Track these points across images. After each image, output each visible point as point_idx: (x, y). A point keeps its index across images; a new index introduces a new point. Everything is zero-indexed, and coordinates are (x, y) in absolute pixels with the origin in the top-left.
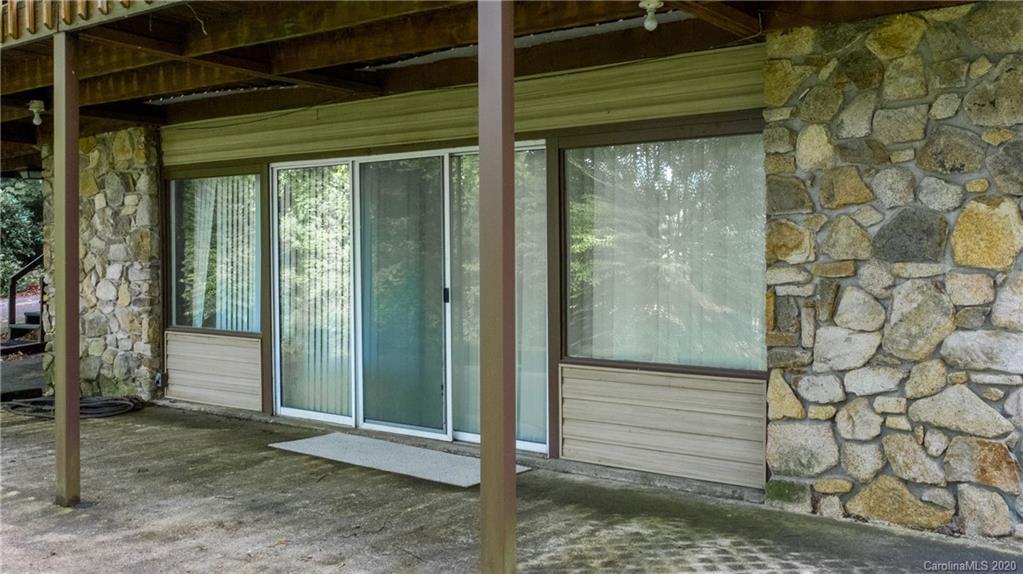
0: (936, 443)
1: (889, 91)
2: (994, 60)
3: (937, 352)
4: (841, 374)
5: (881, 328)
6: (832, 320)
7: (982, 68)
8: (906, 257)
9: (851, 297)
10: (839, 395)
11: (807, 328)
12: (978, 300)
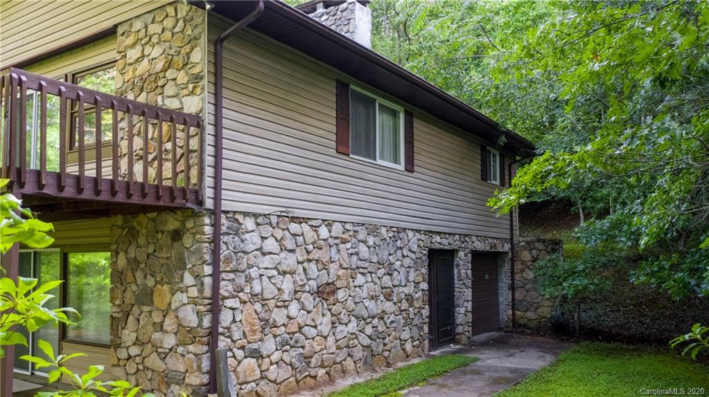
0: (149, 374)
1: (139, 241)
2: (163, 232)
3: (150, 340)
5: (137, 331)
6: (126, 327)
7: (160, 236)
8: (143, 304)
9: (131, 318)
10: (127, 356)
11: (120, 329)
12: (159, 321)
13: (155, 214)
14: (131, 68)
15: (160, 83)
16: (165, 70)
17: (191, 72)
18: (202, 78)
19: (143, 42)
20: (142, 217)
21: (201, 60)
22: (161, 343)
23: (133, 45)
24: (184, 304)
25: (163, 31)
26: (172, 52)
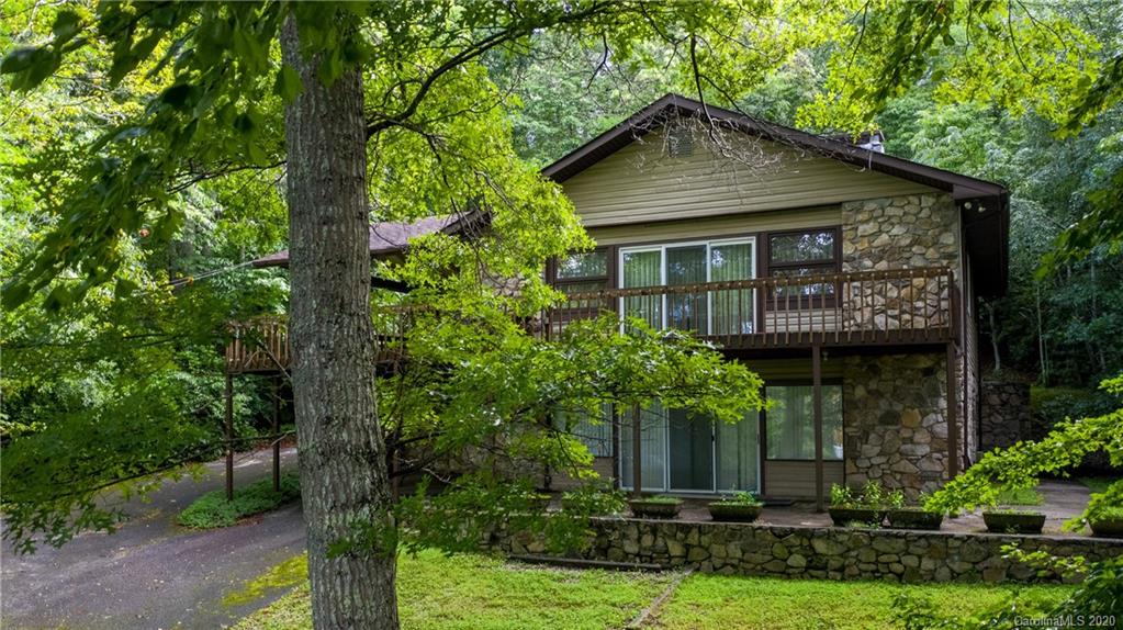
0: (898, 477)
1: (883, 377)
2: (912, 370)
3: (898, 451)
4: (869, 459)
5: (881, 445)
6: (866, 443)
7: (909, 372)
8: (888, 424)
9: (872, 436)
10: (869, 465)
11: (859, 445)
12: (909, 436)
13: (904, 356)
14: (866, 240)
15: (906, 255)
16: (911, 245)
17: (942, 250)
18: (956, 257)
19: (880, 220)
20: (887, 358)
21: (955, 242)
22: (913, 451)
23: (867, 222)
24: (938, 422)
25: (905, 214)
26: (920, 232)
